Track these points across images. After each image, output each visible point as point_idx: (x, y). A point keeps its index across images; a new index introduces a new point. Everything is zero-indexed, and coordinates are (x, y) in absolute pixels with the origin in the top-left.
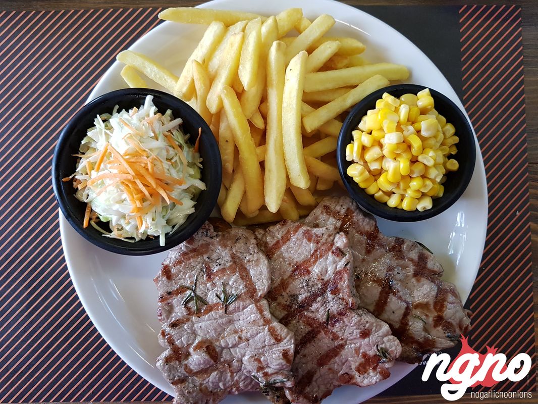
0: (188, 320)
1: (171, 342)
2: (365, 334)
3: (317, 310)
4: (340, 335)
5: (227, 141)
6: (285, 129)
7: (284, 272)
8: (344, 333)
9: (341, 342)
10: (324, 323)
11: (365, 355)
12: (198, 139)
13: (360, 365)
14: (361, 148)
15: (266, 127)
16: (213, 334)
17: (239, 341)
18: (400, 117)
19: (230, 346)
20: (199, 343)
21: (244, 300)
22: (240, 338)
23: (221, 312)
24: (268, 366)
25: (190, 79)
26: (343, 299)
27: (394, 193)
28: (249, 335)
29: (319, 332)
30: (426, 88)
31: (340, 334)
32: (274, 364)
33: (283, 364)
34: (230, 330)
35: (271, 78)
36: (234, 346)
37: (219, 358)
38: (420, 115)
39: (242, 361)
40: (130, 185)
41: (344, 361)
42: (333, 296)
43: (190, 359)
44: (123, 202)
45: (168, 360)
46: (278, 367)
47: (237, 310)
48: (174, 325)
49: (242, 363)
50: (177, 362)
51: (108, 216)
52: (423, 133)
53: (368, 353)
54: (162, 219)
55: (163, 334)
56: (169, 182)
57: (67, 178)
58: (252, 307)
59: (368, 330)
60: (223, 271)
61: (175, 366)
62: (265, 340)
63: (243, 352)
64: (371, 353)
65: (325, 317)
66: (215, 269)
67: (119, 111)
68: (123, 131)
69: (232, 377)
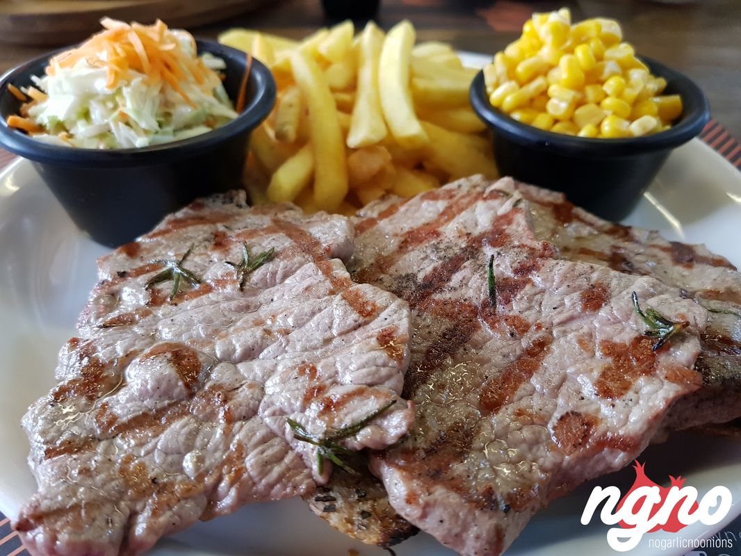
1: (87, 354)
2: (595, 299)
4: (531, 320)
7: (384, 248)
8: (540, 312)
9: (541, 334)
10: (485, 305)
11: (611, 349)
13: (604, 374)
16: (199, 333)
17: (262, 341)
19: (238, 355)
21: (289, 259)
22: (267, 332)
23: (231, 289)
24: (335, 383)
26: (523, 246)
28: (290, 321)
29: (476, 327)
31: (530, 317)
32: (354, 368)
34: (245, 322)
36: (250, 354)
37: (201, 380)
39: (263, 389)
41: (556, 380)
43: (121, 391)
45: (60, 395)
47: (268, 284)
48: (108, 325)
49: (263, 394)
50: (82, 402)
53: (617, 340)
58: (310, 267)
59: (600, 285)
62: (332, 323)
63: (268, 364)
64: (625, 337)
65: (486, 288)
66: (236, 233)
69: (228, 435)
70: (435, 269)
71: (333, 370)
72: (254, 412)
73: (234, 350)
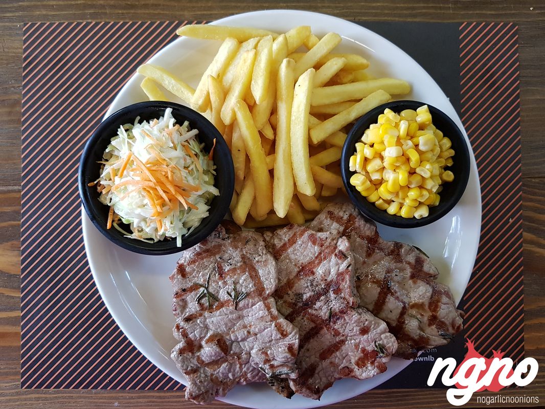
0: (201, 315)
1: (185, 335)
2: (364, 331)
3: (320, 308)
4: (341, 332)
5: (239, 150)
6: (293, 140)
7: (291, 272)
8: (345, 330)
9: (342, 338)
10: (326, 320)
11: (364, 350)
12: (213, 149)
13: (359, 359)
14: (363, 160)
15: (275, 137)
16: (224, 328)
17: (247, 335)
18: (399, 132)
19: (240, 339)
20: (210, 336)
21: (253, 298)
22: (249, 332)
23: (231, 308)
24: (274, 359)
25: (205, 92)
26: (344, 298)
27: (393, 201)
28: (257, 330)
29: (322, 328)
30: (425, 104)
31: (341, 331)
32: (280, 357)
33: (288, 357)
34: (240, 325)
35: (281, 92)
36: (243, 340)
37: (229, 350)
38: (419, 130)
39: (250, 353)
40: (151, 192)
41: (344, 355)
42: (335, 296)
43: (202, 351)
44: (144, 206)
45: (181, 352)
46: (283, 359)
47: (246, 307)
48: (188, 320)
49: (250, 356)
50: (190, 354)
51: (130, 219)
52: (421, 147)
53: (367, 348)
54: (179, 222)
55: (178, 327)
56: (186, 188)
57: (92, 183)
58: (260, 304)
59: (367, 327)
60: (234, 270)
61: (188, 357)
62: (272, 335)
63: (251, 346)
64: (370, 348)
65: (327, 314)
66: (227, 268)
67: (140, 122)
68: (144, 141)
69: (241, 368)
70: (310, 297)
71: (273, 356)
72: (249, 362)
73: (238, 339)
